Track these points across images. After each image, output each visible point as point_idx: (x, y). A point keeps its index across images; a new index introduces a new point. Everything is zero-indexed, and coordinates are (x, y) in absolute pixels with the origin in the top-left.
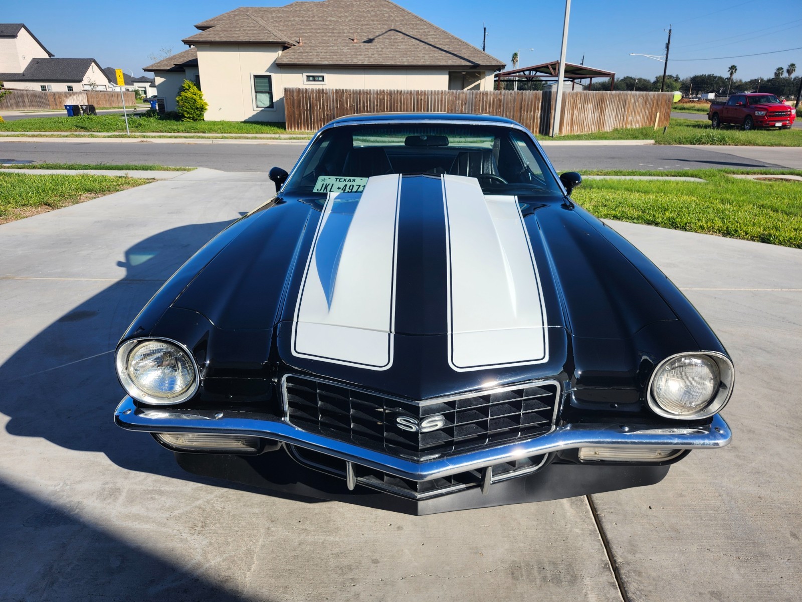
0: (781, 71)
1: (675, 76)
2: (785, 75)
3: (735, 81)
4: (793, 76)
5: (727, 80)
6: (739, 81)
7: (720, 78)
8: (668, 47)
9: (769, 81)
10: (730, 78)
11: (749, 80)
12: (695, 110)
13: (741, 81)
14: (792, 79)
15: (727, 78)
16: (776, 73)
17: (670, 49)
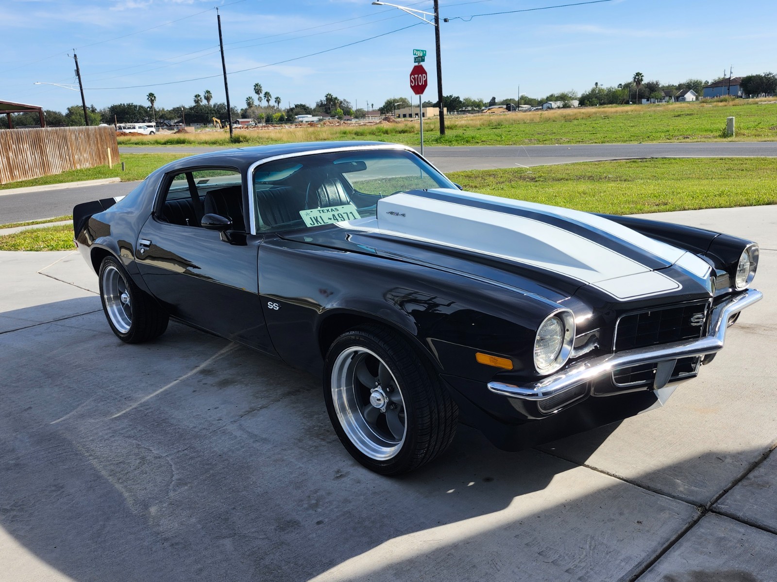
0: (199, 98)
1: (90, 107)
2: (204, 102)
3: (157, 110)
4: (212, 103)
5: (149, 109)
6: (161, 109)
7: (141, 107)
8: (78, 74)
9: (191, 109)
10: (151, 107)
11: (172, 109)
12: (133, 143)
13: (163, 109)
14: (212, 106)
15: (149, 107)
16: (195, 101)
17: (81, 77)
